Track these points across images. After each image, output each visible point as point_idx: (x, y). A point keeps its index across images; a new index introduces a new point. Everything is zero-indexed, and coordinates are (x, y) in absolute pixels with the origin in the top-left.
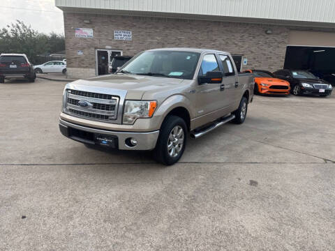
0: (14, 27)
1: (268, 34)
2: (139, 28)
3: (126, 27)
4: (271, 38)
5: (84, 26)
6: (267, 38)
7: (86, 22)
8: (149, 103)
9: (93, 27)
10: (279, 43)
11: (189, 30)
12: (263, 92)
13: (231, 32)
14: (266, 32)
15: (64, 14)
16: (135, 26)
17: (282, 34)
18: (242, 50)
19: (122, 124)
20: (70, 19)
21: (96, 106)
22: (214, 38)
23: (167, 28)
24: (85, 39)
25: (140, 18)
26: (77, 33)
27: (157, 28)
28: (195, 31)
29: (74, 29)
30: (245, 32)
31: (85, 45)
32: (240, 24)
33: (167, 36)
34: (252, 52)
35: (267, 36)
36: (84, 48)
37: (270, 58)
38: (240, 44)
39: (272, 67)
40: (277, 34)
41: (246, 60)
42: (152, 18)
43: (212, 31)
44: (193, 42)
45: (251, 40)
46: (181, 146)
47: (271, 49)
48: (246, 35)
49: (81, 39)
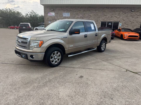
0: (31, 13)
1: (133, 11)
2: (73, 11)
3: (67, 11)
4: (134, 13)
5: (51, 11)
6: (132, 14)
7: (52, 10)
8: (39, 41)
9: (55, 12)
10: (138, 16)
11: (94, 11)
12: (125, 38)
13: (114, 11)
14: (131, 10)
15: (44, 7)
16: (71, 11)
17: (140, 11)
18: (119, 19)
19: (29, 49)
20: (46, 9)
21: (22, 42)
22: (106, 14)
23: (85, 11)
24: (51, 17)
25: (73, 7)
26: (49, 14)
27: (80, 11)
28: (97, 12)
29: (48, 13)
30: (121, 11)
31: (51, 19)
32: (118, 7)
33: (84, 14)
34: (124, 20)
35: (132, 13)
36: (51, 20)
37: (133, 23)
38: (118, 17)
39: (134, 27)
40: (137, 12)
41: (121, 24)
42: (78, 7)
43: (105, 11)
44: (96, 17)
45: (123, 15)
46: (60, 60)
47: (133, 19)
48: (121, 12)
49: (50, 17)
